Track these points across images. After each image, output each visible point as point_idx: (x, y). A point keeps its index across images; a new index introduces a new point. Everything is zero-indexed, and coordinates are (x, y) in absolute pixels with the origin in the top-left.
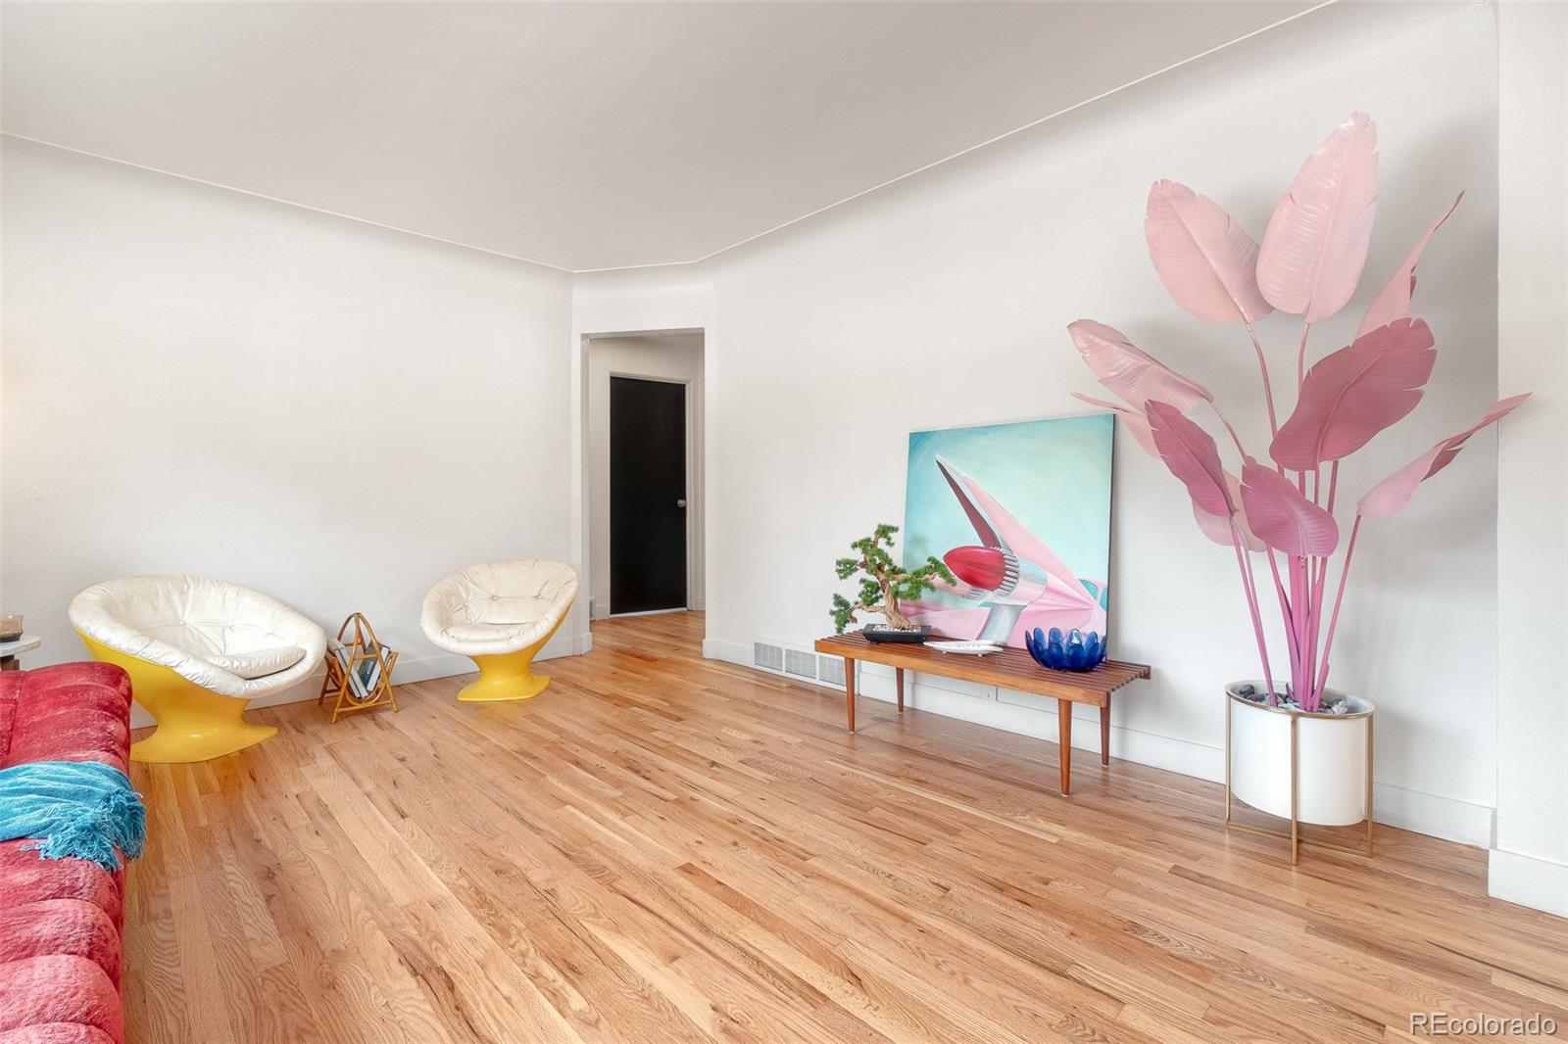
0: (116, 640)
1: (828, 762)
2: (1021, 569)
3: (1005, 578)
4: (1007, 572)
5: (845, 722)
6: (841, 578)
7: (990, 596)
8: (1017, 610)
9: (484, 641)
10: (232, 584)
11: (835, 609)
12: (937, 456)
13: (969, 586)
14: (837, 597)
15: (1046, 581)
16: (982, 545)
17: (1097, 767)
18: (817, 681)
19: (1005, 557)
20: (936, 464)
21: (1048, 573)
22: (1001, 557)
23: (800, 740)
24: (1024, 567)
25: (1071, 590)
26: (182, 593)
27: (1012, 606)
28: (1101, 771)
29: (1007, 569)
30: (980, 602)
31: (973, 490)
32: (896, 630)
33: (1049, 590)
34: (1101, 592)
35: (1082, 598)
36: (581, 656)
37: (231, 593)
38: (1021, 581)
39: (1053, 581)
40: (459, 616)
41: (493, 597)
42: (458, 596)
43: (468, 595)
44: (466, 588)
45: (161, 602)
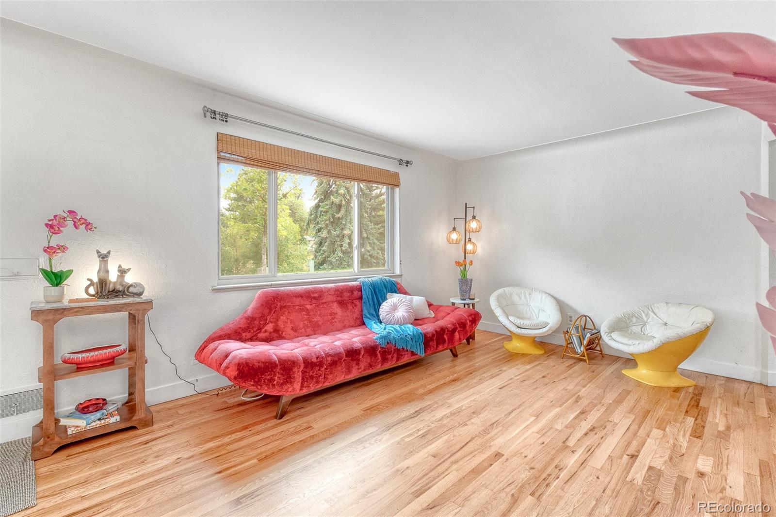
40: (636, 329)
41: (666, 324)
42: (639, 318)
43: (645, 319)
44: (647, 315)
45: (523, 296)
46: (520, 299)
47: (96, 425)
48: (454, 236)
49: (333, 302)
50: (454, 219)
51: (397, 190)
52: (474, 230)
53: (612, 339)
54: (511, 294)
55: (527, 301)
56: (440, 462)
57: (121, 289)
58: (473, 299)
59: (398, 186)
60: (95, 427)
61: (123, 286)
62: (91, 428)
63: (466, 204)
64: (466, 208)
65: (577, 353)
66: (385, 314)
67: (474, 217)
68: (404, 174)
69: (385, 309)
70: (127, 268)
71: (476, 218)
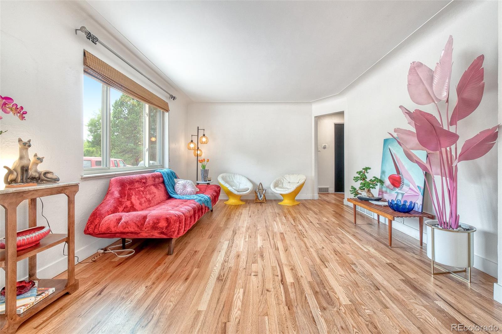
0: (222, 182)
1: (338, 228)
2: (405, 182)
3: (401, 184)
4: (401, 183)
5: (353, 221)
6: (355, 182)
7: (397, 190)
8: (403, 194)
9: (281, 191)
10: (241, 175)
11: (351, 190)
12: (390, 147)
13: (393, 187)
14: (352, 187)
15: (409, 186)
16: (396, 174)
17: (418, 246)
18: (365, 213)
19: (401, 178)
20: (389, 149)
21: (411, 184)
22: (400, 178)
23: (338, 223)
24: (406, 181)
25: (416, 190)
26: (234, 176)
27: (402, 193)
28: (420, 248)
29: (402, 182)
30: (395, 192)
31: (396, 157)
32: (367, 197)
33: (410, 189)
34: (422, 190)
35: (417, 192)
36: (314, 200)
37: (241, 176)
38: (404, 186)
39: (412, 186)
40: (281, 186)
41: (289, 182)
42: (281, 181)
43: (283, 181)
44: (283, 180)
45: (231, 178)
46: (230, 179)
47: (40, 299)
48: (192, 146)
49: (151, 185)
50: (192, 135)
51: (166, 114)
52: (203, 143)
53: (277, 190)
54: (226, 177)
55: (233, 179)
56: (269, 241)
57: (37, 176)
58: (210, 181)
59: (167, 111)
60: (39, 301)
61: (38, 173)
62: (37, 302)
63: (198, 127)
64: (198, 129)
65: (260, 200)
66: (182, 190)
67: (204, 135)
68: (172, 105)
69: (180, 188)
70: (42, 157)
71: (205, 136)
